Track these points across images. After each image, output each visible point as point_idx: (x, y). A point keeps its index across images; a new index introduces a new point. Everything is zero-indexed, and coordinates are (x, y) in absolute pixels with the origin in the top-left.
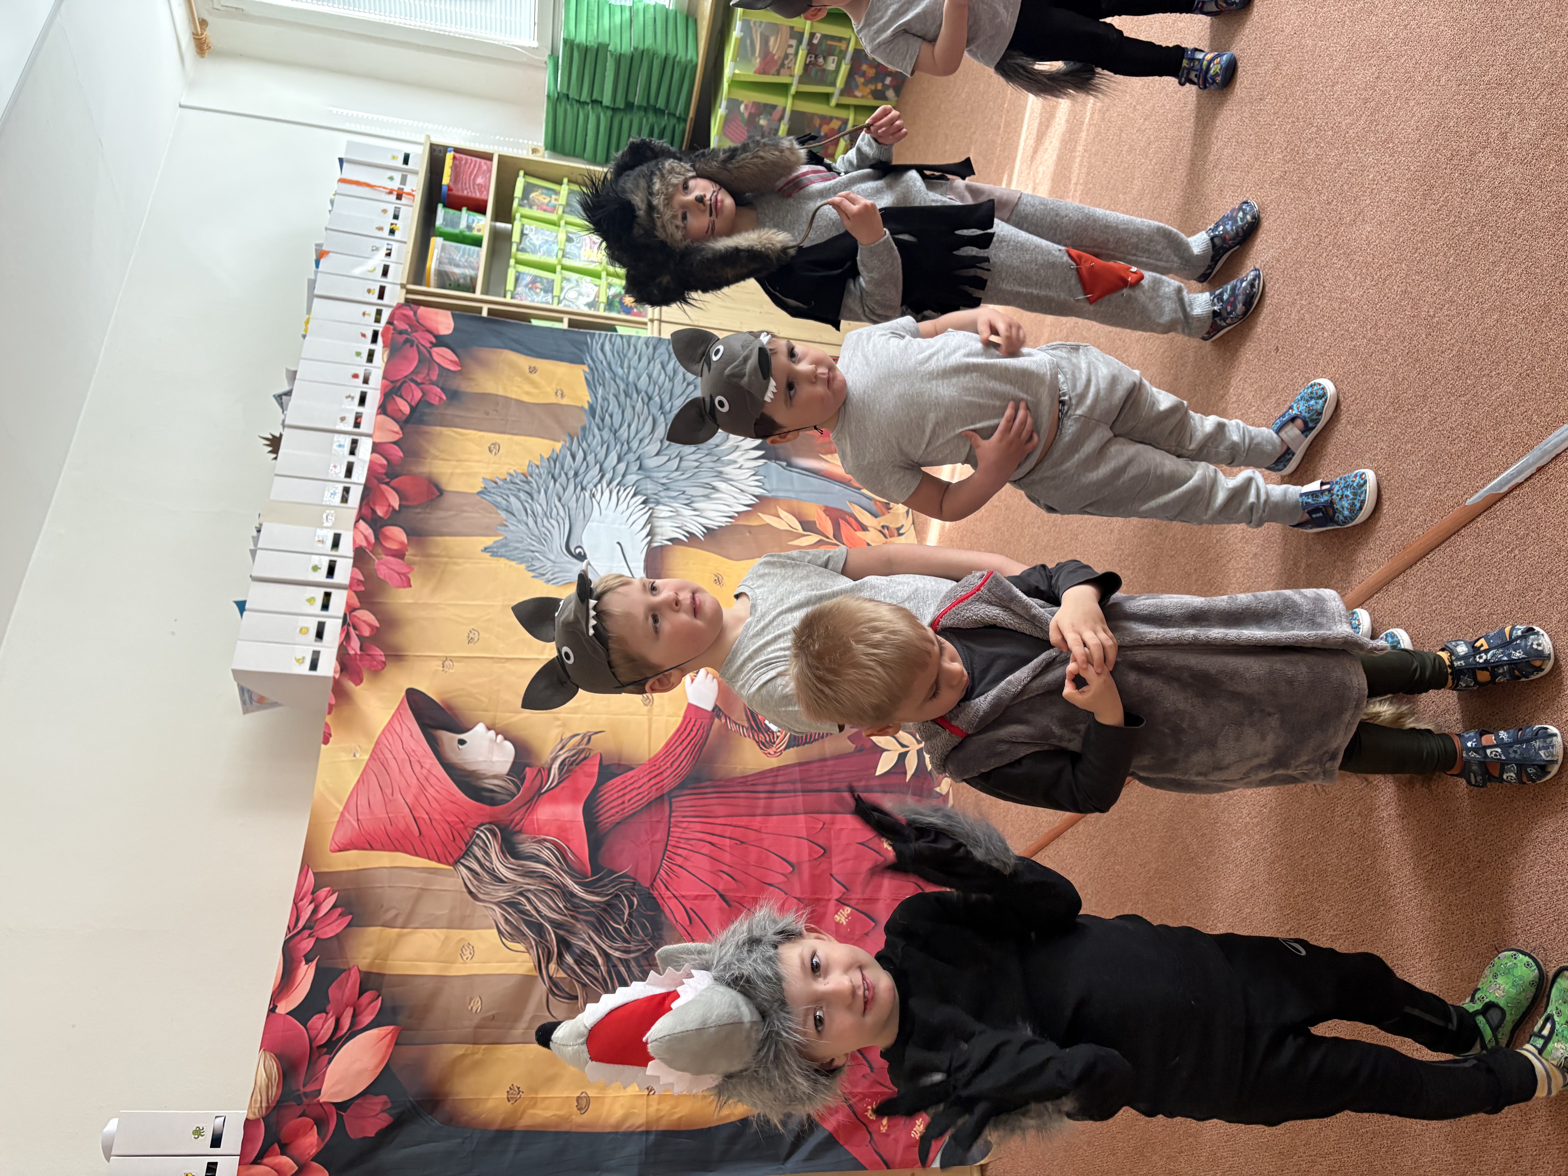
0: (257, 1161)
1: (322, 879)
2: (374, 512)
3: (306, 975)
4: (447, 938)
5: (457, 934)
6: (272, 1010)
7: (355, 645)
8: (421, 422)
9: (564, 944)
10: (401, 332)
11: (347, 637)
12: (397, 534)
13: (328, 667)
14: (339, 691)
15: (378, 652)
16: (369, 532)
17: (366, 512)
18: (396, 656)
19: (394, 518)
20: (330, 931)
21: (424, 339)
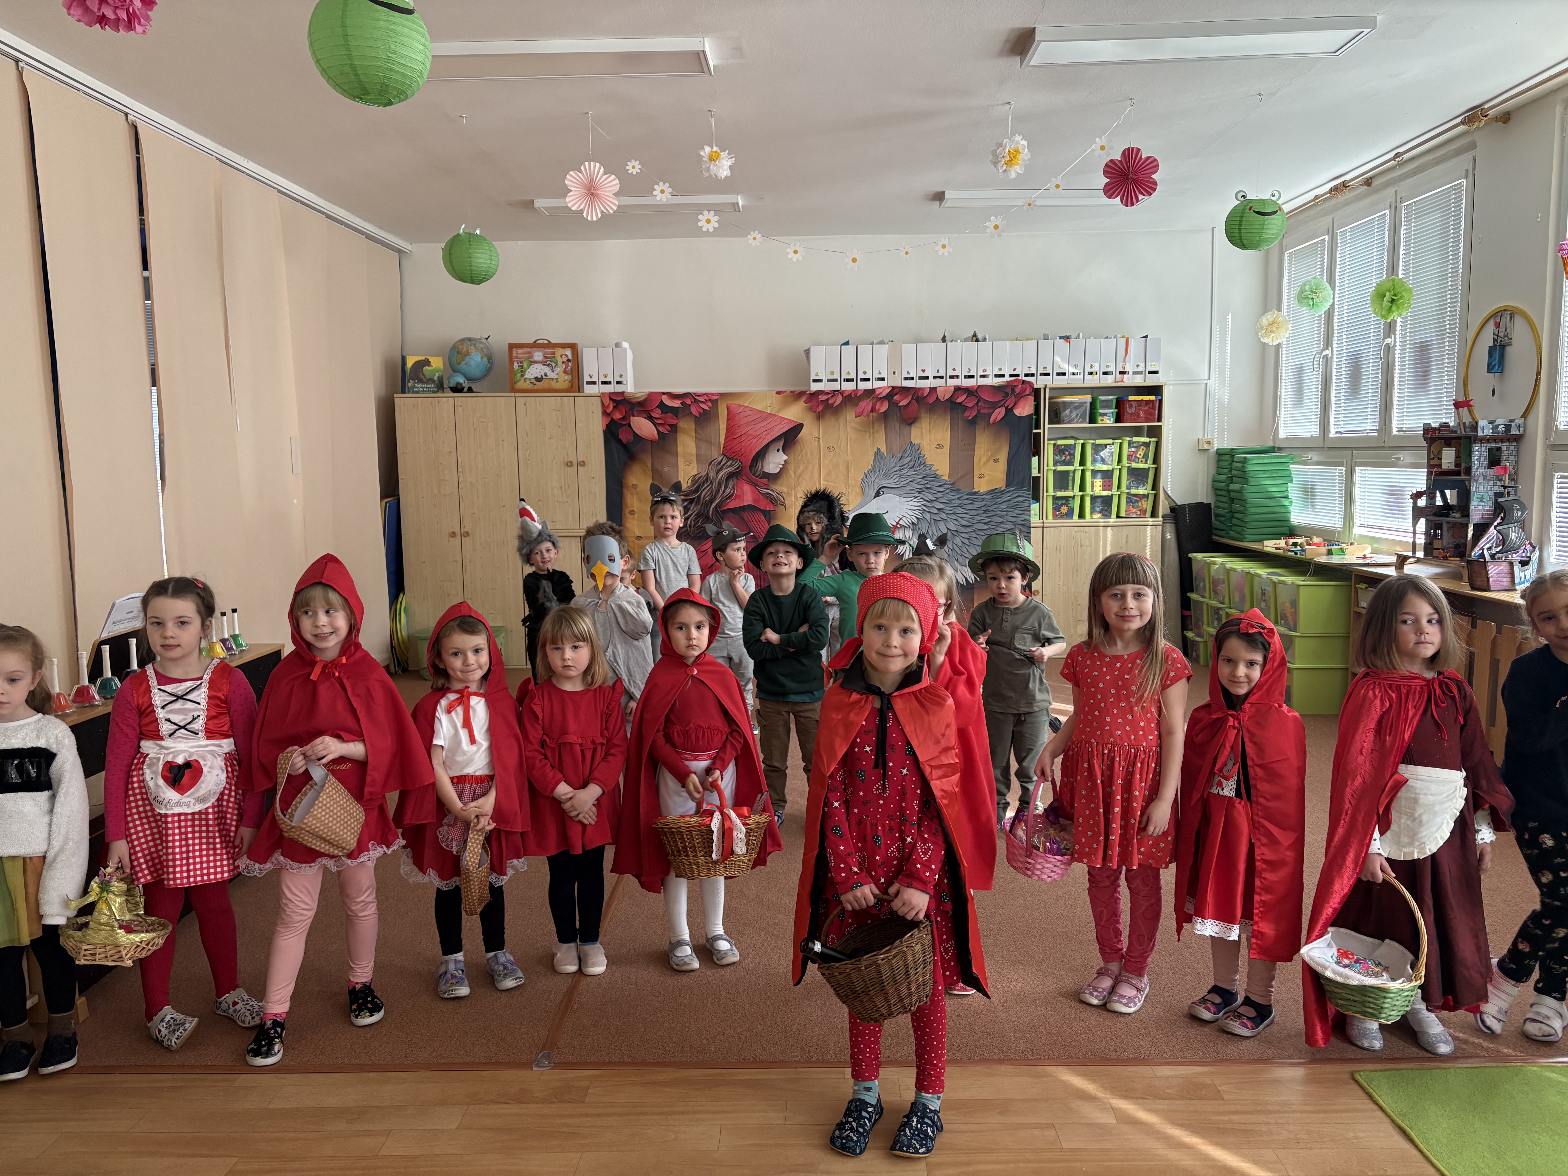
0: (611, 399)
1: (715, 403)
2: (896, 394)
3: (676, 403)
4: (691, 454)
5: (694, 459)
6: (664, 393)
7: (824, 398)
8: (952, 409)
9: (691, 501)
10: (1013, 390)
11: (828, 394)
12: (885, 407)
13: (815, 387)
14: (802, 393)
15: (821, 408)
16: (884, 394)
17: (896, 390)
18: (819, 416)
19: (893, 405)
20: (694, 410)
21: (1010, 402)
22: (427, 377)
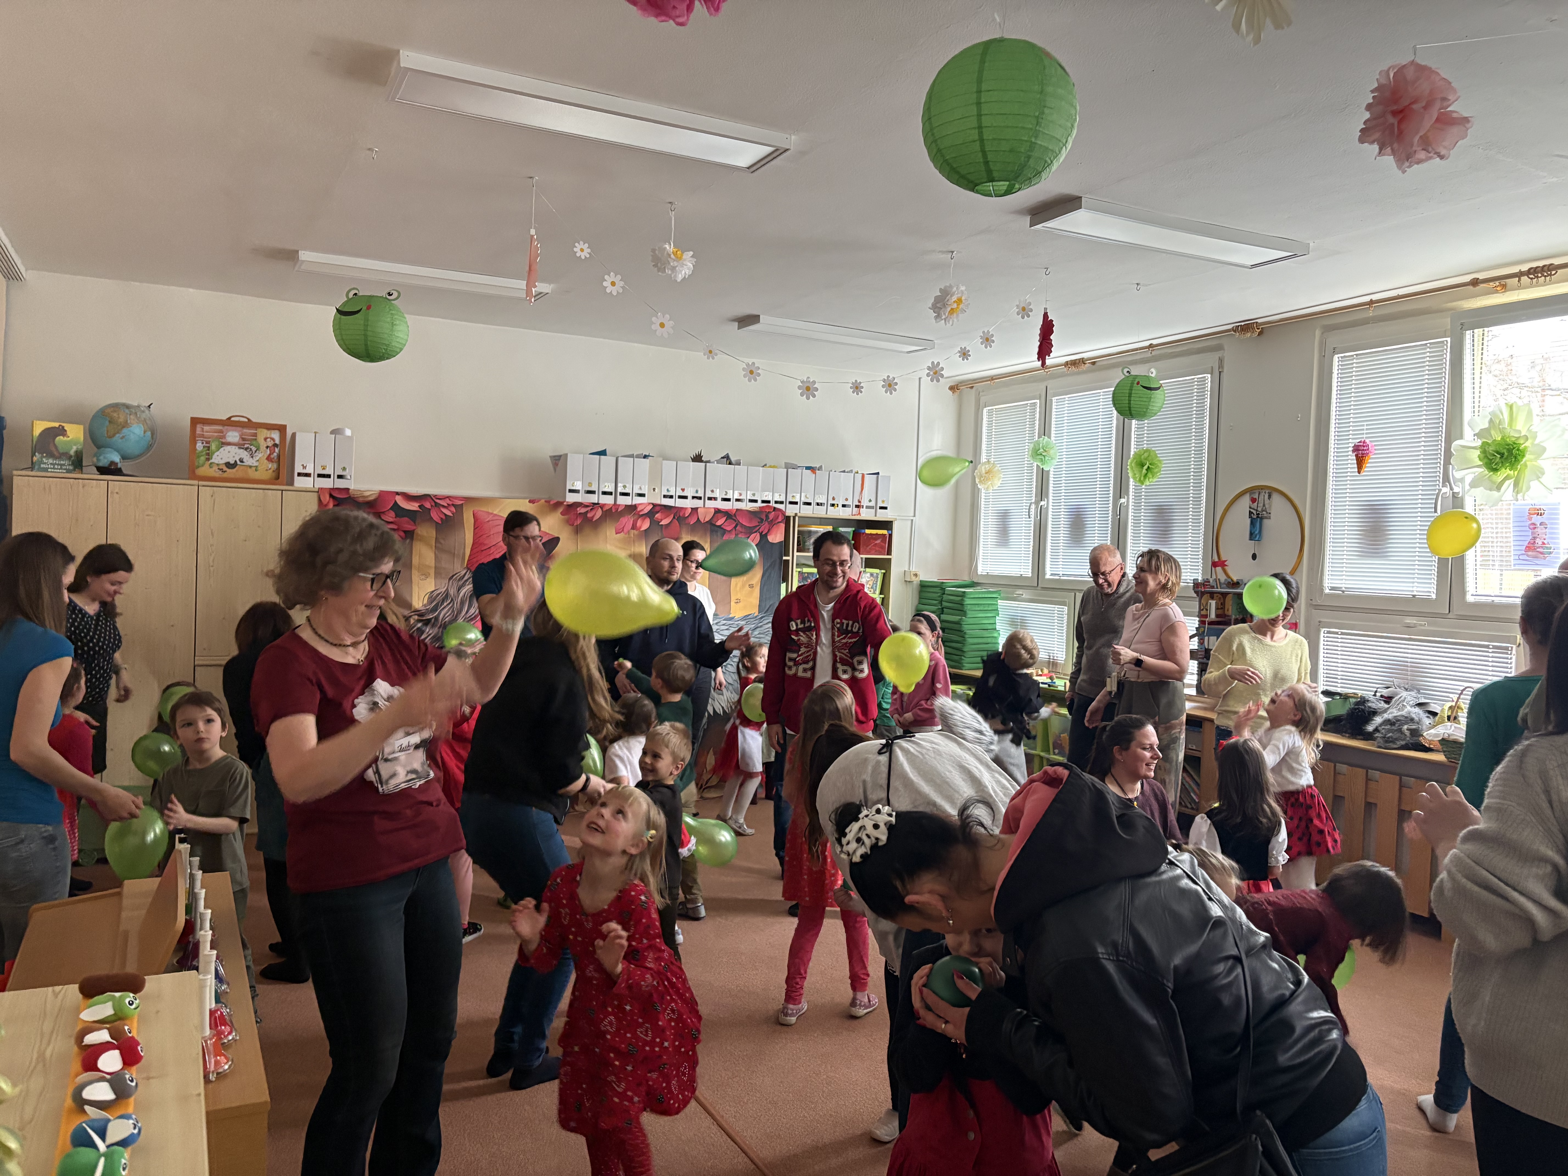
0: (331, 496)
1: (459, 508)
2: (657, 512)
3: (413, 506)
4: (431, 567)
5: (432, 572)
6: (397, 493)
7: (583, 510)
8: (712, 531)
10: (767, 516)
11: (587, 506)
12: (646, 525)
13: (571, 498)
14: (558, 504)
15: (579, 522)
16: (646, 511)
17: (657, 508)
18: (577, 530)
19: (655, 523)
20: (434, 515)
21: (764, 528)
22: (61, 451)
